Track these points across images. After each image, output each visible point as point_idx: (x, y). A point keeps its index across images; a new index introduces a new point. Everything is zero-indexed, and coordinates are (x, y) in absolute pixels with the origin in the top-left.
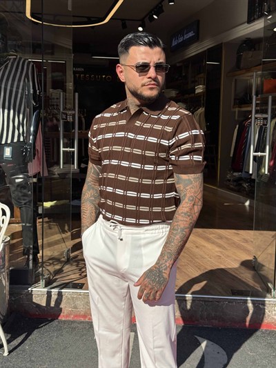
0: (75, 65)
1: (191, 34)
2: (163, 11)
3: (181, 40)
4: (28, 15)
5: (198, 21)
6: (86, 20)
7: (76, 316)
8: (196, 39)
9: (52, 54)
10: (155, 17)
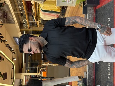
2: (11, 47)
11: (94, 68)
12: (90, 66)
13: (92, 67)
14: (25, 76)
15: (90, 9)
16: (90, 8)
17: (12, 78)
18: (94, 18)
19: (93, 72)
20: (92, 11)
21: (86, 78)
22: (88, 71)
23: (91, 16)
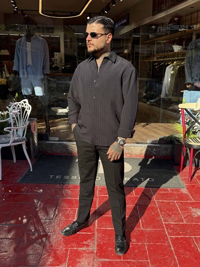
0: (64, 39)
1: (125, 21)
2: (110, 9)
3: (120, 24)
4: (40, 12)
5: (129, 14)
6: (70, 14)
7: (68, 153)
8: (127, 24)
9: (53, 32)
10: (106, 12)
11: (65, 155)
13: (67, 150)
14: (59, 38)
15: (167, 150)
16: (170, 150)
17: (54, 12)
19: (58, 151)
20: (163, 153)
21: (48, 140)
22: (59, 144)
23: (154, 152)
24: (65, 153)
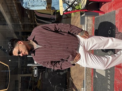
0: (21, 74)
2: (5, 49)
4: (6, 90)
7: (92, 82)
9: (18, 81)
11: (93, 84)
12: (88, 82)
13: (90, 83)
14: (21, 77)
15: (89, 20)
16: (89, 18)
18: (93, 29)
19: (90, 88)
20: (91, 22)
22: (86, 88)
23: (90, 27)
24: (92, 84)
